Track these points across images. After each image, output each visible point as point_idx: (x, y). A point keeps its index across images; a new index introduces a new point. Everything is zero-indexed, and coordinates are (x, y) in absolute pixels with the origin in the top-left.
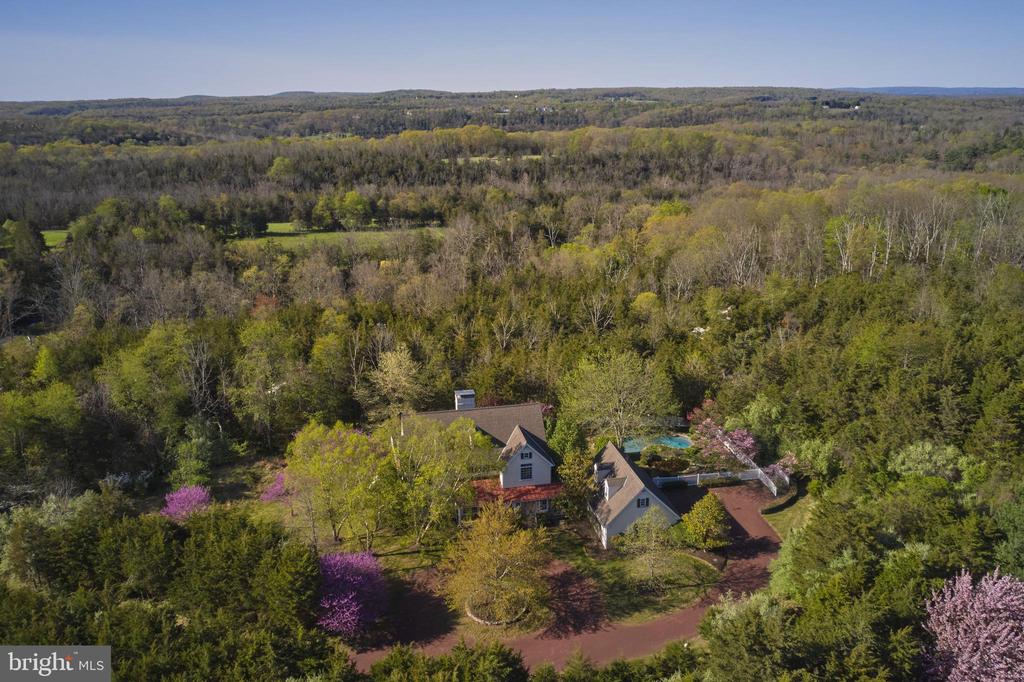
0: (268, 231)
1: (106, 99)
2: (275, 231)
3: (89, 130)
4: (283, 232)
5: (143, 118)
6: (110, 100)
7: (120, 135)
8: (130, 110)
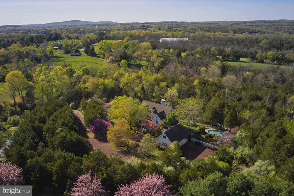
0: (240, 60)
1: (253, 20)
2: (242, 61)
3: (237, 29)
4: (244, 61)
5: (258, 26)
6: (254, 21)
7: (245, 31)
8: (256, 24)
